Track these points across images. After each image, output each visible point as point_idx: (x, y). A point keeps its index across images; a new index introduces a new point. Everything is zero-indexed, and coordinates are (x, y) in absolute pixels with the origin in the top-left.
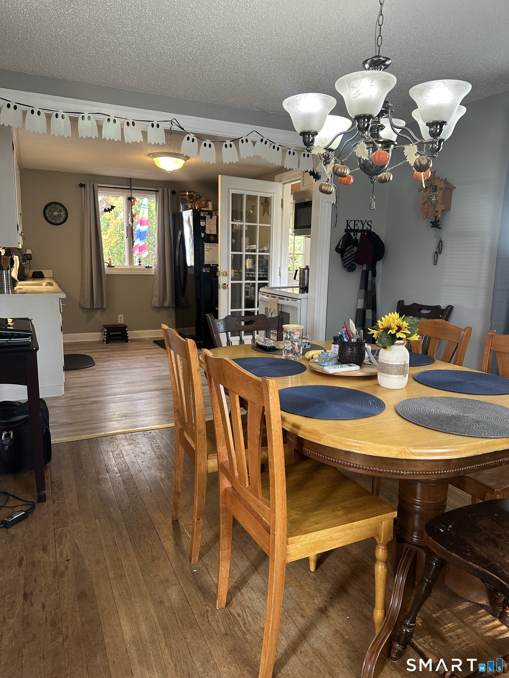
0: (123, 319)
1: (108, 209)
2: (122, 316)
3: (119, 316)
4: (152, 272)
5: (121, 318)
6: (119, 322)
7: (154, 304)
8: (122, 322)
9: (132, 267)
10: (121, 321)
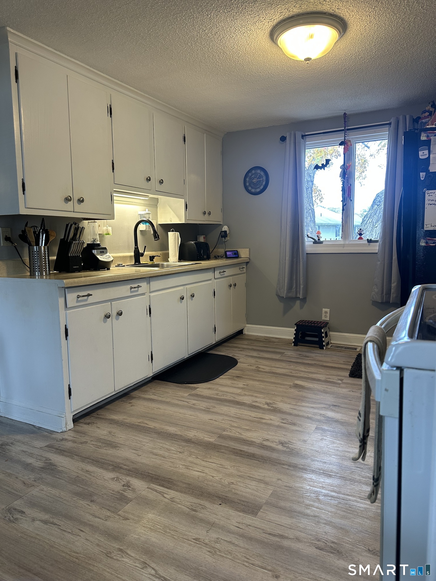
0: (328, 315)
1: (323, 164)
2: (328, 310)
3: (324, 310)
4: (375, 248)
5: (326, 312)
6: (324, 318)
7: (374, 296)
8: (328, 319)
9: (347, 243)
10: (326, 316)
